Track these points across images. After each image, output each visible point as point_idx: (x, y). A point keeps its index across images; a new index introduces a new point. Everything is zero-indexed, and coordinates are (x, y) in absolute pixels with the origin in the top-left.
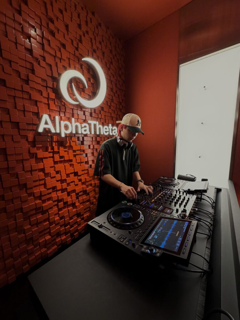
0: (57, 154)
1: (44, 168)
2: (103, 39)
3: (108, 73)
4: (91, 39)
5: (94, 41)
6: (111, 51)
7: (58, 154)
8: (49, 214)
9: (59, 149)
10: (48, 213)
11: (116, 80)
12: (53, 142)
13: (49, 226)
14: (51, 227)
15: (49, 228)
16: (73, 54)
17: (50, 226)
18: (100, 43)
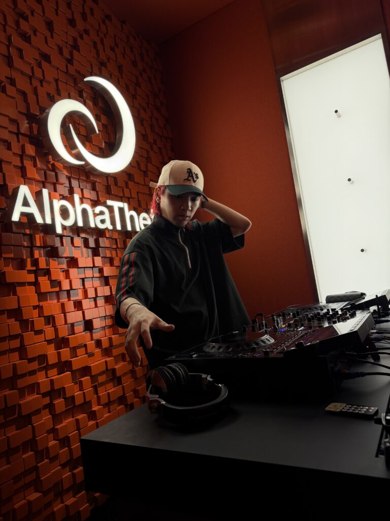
0: (45, 276)
1: (19, 307)
2: (115, 41)
3: (133, 104)
4: (95, 43)
5: (100, 47)
6: (134, 64)
7: (47, 276)
8: (33, 428)
9: (48, 264)
10: (32, 425)
11: (151, 118)
12: (34, 248)
13: (35, 464)
14: (39, 465)
15: (36, 469)
16: (64, 72)
17: (38, 463)
18: (112, 49)
